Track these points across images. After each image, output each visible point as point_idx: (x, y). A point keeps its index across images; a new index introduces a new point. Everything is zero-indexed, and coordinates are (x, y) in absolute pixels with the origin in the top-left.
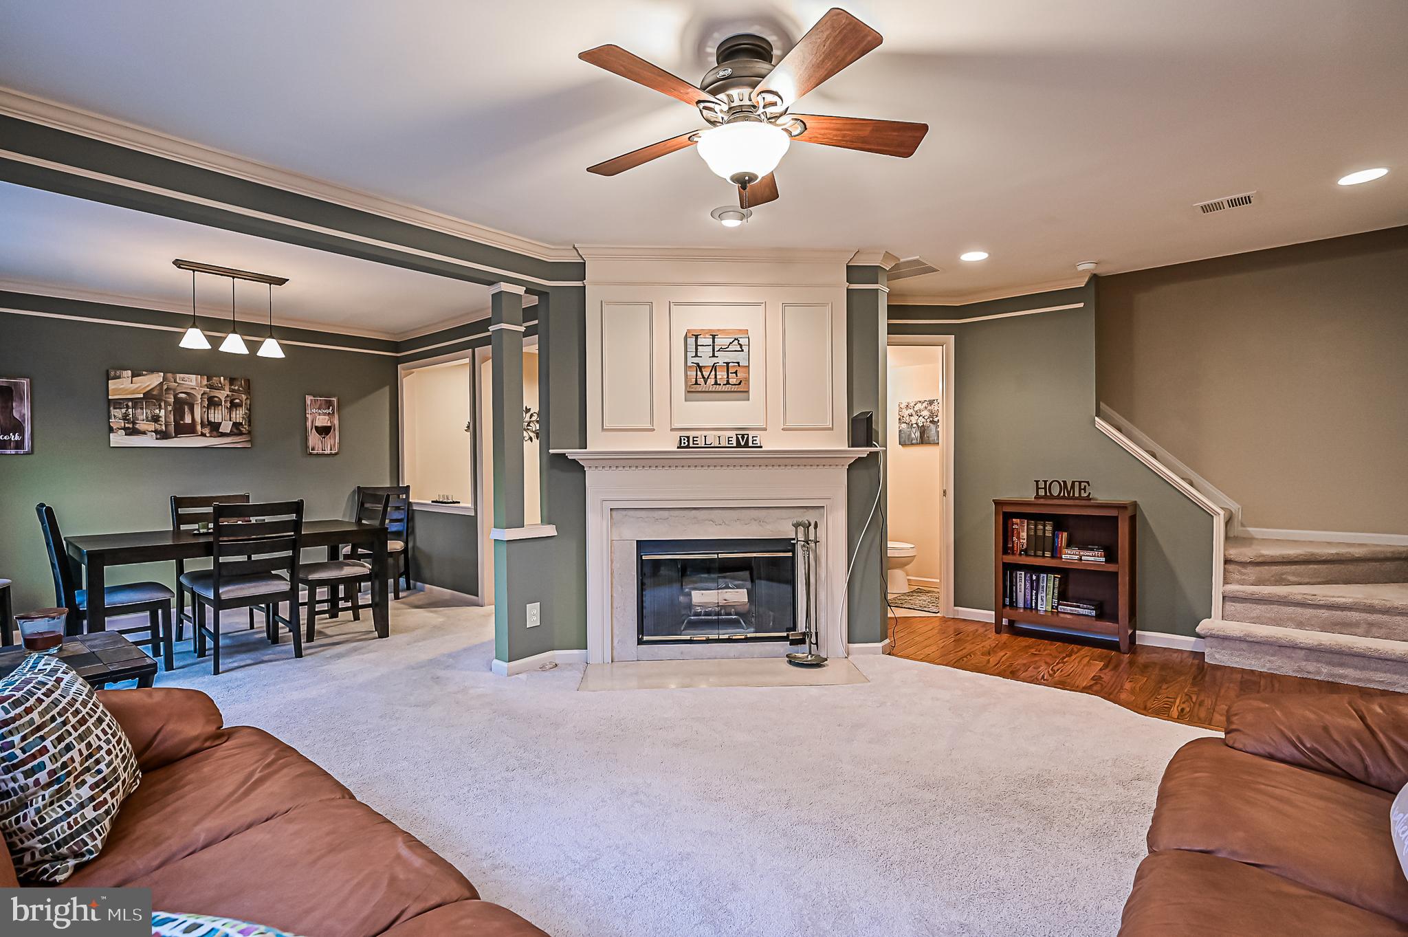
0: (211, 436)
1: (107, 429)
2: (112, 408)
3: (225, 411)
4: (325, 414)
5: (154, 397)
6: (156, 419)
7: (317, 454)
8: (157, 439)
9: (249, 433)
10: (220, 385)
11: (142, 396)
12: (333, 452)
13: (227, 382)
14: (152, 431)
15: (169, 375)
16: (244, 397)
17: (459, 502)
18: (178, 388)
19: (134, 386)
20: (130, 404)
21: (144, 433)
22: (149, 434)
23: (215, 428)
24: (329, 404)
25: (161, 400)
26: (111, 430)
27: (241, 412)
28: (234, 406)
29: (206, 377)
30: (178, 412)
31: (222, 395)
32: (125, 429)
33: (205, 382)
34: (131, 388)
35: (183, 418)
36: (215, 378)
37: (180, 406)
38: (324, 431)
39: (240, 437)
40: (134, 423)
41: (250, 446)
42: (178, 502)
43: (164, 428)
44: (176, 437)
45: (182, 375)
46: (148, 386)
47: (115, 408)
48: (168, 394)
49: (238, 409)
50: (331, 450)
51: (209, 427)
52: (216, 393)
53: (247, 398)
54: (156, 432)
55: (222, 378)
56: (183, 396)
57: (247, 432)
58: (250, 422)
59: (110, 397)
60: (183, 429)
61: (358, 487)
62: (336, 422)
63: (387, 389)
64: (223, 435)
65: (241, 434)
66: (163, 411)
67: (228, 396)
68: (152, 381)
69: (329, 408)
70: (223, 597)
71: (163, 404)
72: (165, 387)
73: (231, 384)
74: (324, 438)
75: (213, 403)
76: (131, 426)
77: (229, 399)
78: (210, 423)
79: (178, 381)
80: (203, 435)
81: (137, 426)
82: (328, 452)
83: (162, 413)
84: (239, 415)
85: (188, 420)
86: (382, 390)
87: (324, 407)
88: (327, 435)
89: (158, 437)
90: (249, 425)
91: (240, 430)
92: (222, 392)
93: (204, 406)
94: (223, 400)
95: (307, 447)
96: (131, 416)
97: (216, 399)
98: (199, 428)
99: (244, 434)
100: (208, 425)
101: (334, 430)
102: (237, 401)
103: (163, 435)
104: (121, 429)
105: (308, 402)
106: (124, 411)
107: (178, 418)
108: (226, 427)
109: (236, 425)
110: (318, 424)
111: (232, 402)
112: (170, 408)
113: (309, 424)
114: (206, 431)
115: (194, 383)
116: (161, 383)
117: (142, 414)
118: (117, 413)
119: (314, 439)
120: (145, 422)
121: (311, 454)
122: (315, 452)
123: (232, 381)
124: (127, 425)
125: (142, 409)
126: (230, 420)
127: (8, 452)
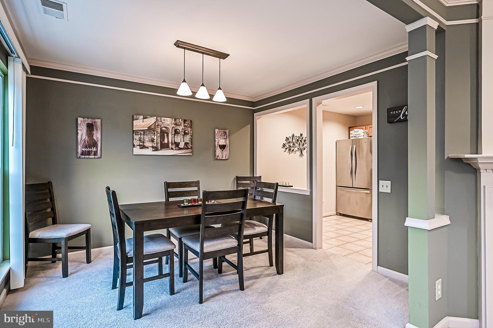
0: (176, 150)
1: (132, 146)
2: (134, 135)
3: (182, 137)
4: (223, 139)
5: (152, 129)
6: (152, 141)
7: (220, 159)
8: (153, 151)
9: (192, 148)
10: (180, 124)
11: (147, 128)
12: (226, 158)
13: (183, 122)
14: (151, 147)
15: (159, 118)
16: (190, 129)
17: (292, 186)
18: (162, 124)
19: (144, 124)
20: (142, 133)
21: (147, 148)
22: (150, 148)
23: (177, 144)
24: (225, 133)
25: (155, 131)
26: (134, 146)
27: (188, 137)
28: (185, 134)
29: (174, 119)
30: (162, 137)
31: (180, 128)
32: (140, 145)
33: (173, 122)
34: (142, 124)
35: (164, 140)
36: (177, 120)
37: (163, 133)
38: (223, 147)
39: (188, 150)
40: (143, 142)
41: (192, 155)
42: (168, 185)
43: (156, 145)
44: (161, 150)
45: (164, 118)
46: (150, 123)
47: (136, 135)
48: (158, 127)
49: (187, 136)
50: (225, 157)
51: (175, 145)
52: (178, 127)
53: (191, 130)
54: (153, 147)
55: (181, 120)
56: (164, 129)
57: (191, 148)
58: (192, 142)
59: (134, 129)
60: (164, 146)
61: (237, 177)
62: (228, 143)
63: (249, 126)
64: (180, 149)
65: (188, 148)
66: (156, 136)
67: (183, 129)
68: (151, 121)
69: (225, 136)
71: (156, 133)
72: (157, 124)
73: (184, 123)
74: (223, 151)
75: (176, 132)
76: (142, 144)
77: (183, 130)
78: (175, 143)
79: (162, 121)
80: (172, 149)
81: (145, 144)
82: (224, 158)
83: (155, 138)
84: (187, 139)
85: (166, 141)
86: (246, 127)
87: (223, 135)
88: (224, 149)
89: (154, 149)
90: (192, 144)
91: (188, 147)
92: (180, 127)
93: (173, 134)
94: (181, 131)
95: (215, 155)
96: (142, 139)
97: (178, 130)
98: (170, 145)
99: (190, 148)
100: (174, 144)
101: (227, 146)
102: (187, 131)
103: (156, 149)
104: (138, 146)
105: (216, 132)
106: (139, 136)
107: (162, 140)
108: (182, 145)
109: (186, 144)
110: (221, 143)
111: (184, 132)
112: (159, 135)
113: (216, 143)
114: (174, 147)
115: (169, 122)
116: (155, 122)
117: (147, 138)
118: (137, 137)
119: (218, 151)
120: (148, 142)
121: (217, 159)
122: (219, 158)
123: (185, 121)
124: (141, 144)
125: (147, 135)
126: (184, 142)
127: (91, 157)
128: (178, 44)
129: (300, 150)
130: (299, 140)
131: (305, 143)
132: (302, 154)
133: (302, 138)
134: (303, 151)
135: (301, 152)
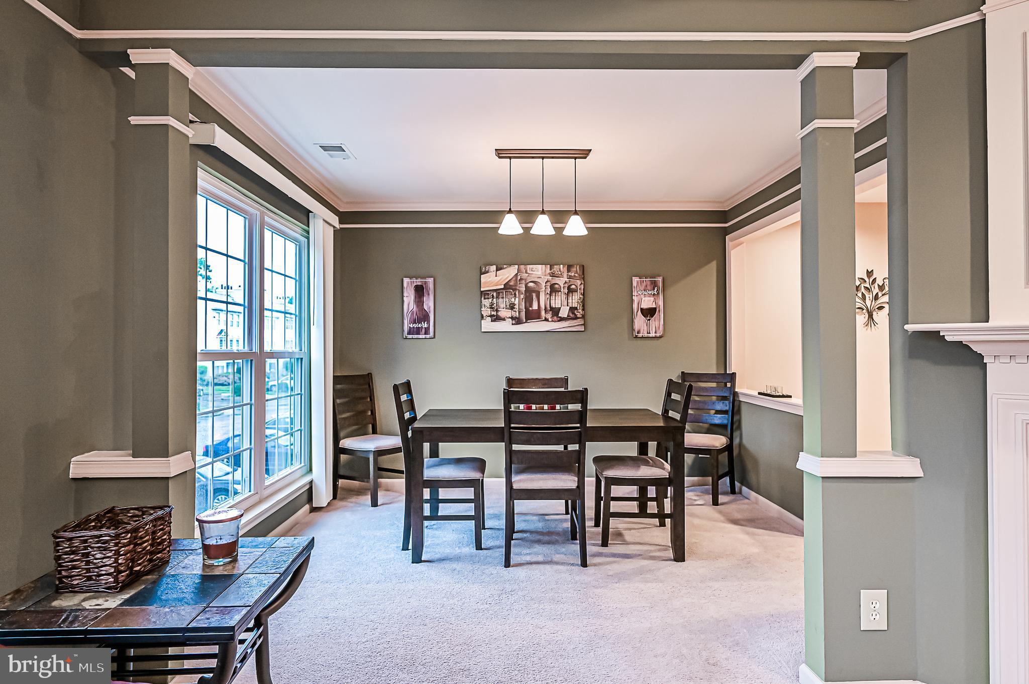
0: (553, 321)
1: (480, 317)
2: (483, 298)
3: (564, 297)
4: (650, 295)
5: (511, 287)
6: (512, 307)
7: (642, 337)
8: (513, 324)
9: (583, 317)
10: (560, 273)
11: (502, 287)
12: (658, 335)
13: (566, 269)
14: (509, 318)
15: (522, 267)
16: (579, 282)
17: (790, 397)
18: (529, 278)
19: (498, 278)
20: (495, 294)
21: (504, 319)
22: (507, 320)
23: (555, 312)
24: (654, 284)
25: (516, 289)
26: (482, 317)
27: (576, 297)
28: (570, 291)
29: (549, 266)
30: (528, 301)
31: (561, 282)
32: (491, 316)
33: (548, 271)
34: (495, 280)
35: (531, 306)
36: (555, 266)
37: (530, 294)
38: (649, 313)
39: (575, 321)
40: (497, 311)
41: (583, 330)
43: (518, 314)
44: (526, 322)
45: (531, 266)
46: (507, 278)
47: (485, 299)
48: (521, 283)
49: (574, 294)
50: (656, 333)
51: (551, 312)
52: (556, 280)
53: (581, 284)
54: (512, 318)
55: (561, 266)
56: (531, 284)
57: (581, 316)
58: (583, 306)
59: (482, 290)
60: (532, 315)
61: (683, 373)
62: (661, 303)
63: (714, 265)
64: (562, 319)
65: (576, 318)
66: (517, 299)
67: (566, 283)
68: (509, 273)
69: (654, 289)
70: (515, 486)
71: (517, 293)
72: (519, 278)
73: (569, 271)
74: (649, 320)
75: (554, 290)
76: (494, 313)
77: (566, 285)
78: (552, 309)
79: (528, 272)
80: (546, 320)
81: (499, 313)
82: (652, 335)
83: (517, 302)
84: (575, 300)
85: (535, 307)
86: (707, 267)
87: (649, 288)
88: (652, 317)
89: (514, 322)
90: (583, 310)
91: (575, 315)
92: (561, 278)
93: (548, 293)
94: (562, 286)
95: (633, 330)
96: (495, 305)
97: (556, 286)
98: (543, 313)
99: (579, 318)
100: (550, 310)
101: (659, 311)
102: (573, 287)
103: (517, 321)
104: (488, 316)
105: (635, 284)
106: (490, 300)
107: (528, 305)
108: (564, 313)
109: (572, 310)
110: (645, 305)
111: (569, 288)
112: (522, 296)
113: (635, 306)
114: (549, 316)
115: (539, 273)
116: (517, 274)
117: (502, 303)
118: (486, 302)
119: (640, 322)
120: (504, 310)
121: (636, 337)
122: (640, 335)
123: (569, 268)
124: (493, 313)
125: (503, 298)
126: (568, 306)
127: (420, 336)
128: (501, 153)
129: (864, 311)
130: (863, 288)
131: (883, 292)
132: (873, 320)
133: (871, 280)
134: (874, 313)
135: (871, 316)
